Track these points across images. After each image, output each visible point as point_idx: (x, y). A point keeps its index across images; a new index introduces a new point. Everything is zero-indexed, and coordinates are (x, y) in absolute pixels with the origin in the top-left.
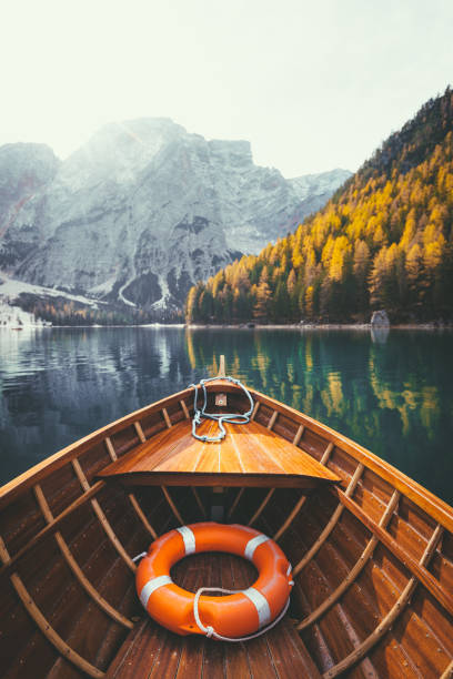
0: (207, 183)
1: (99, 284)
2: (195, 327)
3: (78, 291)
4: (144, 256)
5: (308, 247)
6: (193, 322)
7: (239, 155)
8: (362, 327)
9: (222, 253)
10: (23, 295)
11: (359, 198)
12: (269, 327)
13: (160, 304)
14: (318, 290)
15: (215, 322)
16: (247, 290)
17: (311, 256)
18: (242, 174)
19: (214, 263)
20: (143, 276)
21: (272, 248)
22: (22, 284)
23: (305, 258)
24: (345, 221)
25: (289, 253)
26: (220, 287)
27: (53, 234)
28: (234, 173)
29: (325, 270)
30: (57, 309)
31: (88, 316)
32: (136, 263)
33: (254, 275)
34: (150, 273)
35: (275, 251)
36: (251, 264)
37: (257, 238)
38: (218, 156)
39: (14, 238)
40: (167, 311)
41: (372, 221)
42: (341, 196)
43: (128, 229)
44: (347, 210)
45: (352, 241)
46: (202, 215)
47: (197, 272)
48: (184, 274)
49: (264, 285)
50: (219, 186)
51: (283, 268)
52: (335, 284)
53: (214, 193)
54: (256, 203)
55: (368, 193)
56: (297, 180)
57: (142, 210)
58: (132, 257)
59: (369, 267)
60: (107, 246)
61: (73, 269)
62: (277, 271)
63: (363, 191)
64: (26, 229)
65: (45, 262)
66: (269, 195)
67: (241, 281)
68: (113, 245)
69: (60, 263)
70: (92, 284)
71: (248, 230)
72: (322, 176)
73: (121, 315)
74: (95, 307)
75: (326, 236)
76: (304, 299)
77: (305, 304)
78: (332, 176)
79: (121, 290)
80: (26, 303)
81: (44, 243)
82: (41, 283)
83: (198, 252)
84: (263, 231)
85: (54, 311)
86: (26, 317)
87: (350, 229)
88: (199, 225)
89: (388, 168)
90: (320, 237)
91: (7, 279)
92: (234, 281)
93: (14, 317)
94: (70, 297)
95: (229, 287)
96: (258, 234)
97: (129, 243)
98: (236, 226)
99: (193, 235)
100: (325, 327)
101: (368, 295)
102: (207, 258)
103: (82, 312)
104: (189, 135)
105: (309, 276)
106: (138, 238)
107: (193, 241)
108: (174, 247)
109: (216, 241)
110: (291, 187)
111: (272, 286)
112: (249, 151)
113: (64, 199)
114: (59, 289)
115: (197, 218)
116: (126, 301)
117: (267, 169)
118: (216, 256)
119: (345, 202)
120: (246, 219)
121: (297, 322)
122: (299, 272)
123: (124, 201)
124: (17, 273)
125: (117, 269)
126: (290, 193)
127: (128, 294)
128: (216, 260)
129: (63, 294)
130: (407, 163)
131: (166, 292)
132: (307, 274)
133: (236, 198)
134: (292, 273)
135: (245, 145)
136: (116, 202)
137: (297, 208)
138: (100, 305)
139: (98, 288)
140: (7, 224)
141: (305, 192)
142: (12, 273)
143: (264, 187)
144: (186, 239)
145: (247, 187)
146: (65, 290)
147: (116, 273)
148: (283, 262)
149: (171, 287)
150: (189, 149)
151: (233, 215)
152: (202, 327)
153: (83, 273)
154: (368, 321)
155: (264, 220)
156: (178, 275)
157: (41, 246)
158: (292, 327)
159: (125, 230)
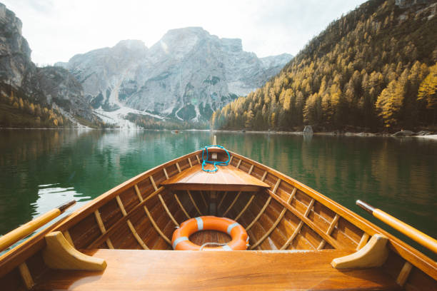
0: (219, 60)
1: (166, 109)
2: (216, 131)
3: (156, 113)
4: (188, 96)
5: (272, 93)
6: (214, 129)
7: (236, 45)
8: (299, 133)
9: (226, 95)
10: (130, 114)
11: (297, 69)
13: (196, 119)
14: (278, 115)
16: (242, 114)
17: (274, 98)
18: (237, 56)
19: (222, 100)
20: (187, 106)
21: (254, 94)
22: (129, 109)
23: (271, 99)
24: (291, 81)
25: (263, 96)
26: (229, 112)
27: (144, 84)
28: (233, 55)
29: (281, 105)
30: (146, 121)
31: (161, 125)
32: (184, 100)
33: (245, 107)
34: (191, 104)
35: (255, 95)
36: (243, 101)
38: (225, 46)
39: (125, 86)
40: (199, 123)
41: (304, 81)
42: (287, 68)
43: (180, 82)
44: (291, 75)
45: (295, 91)
46: (216, 76)
47: (214, 104)
48: (207, 105)
49: (250, 112)
50: (225, 62)
51: (260, 104)
52: (286, 112)
53: (222, 66)
54: (243, 70)
55: (302, 67)
56: (264, 59)
57: (187, 72)
58: (182, 96)
59: (303, 104)
60: (170, 90)
61: (153, 102)
62: (257, 105)
63: (299, 66)
64: (132, 82)
65: (140, 97)
66: (251, 66)
67: (239, 109)
68: (173, 90)
69: (147, 99)
70: (162, 109)
71: (239, 83)
72: (277, 57)
73: (177, 124)
74: (164, 120)
75: (281, 88)
76: (270, 119)
77: (271, 121)
78: (282, 57)
79: (177, 112)
80: (132, 118)
81: (139, 89)
82: (138, 108)
83: (215, 94)
84: (246, 84)
85: (144, 122)
86: (132, 125)
87: (293, 85)
88: (215, 81)
89: (311, 54)
90: (278, 89)
91: (122, 106)
92: (236, 109)
93: (126, 125)
94: (152, 115)
95: (233, 112)
96: (244, 86)
97: (180, 89)
98: (233, 81)
99: (212, 86)
100: (281, 133)
101: (302, 118)
102: (219, 97)
103: (158, 123)
104: (211, 36)
105: (273, 108)
106: (185, 87)
107: (212, 89)
108: (203, 92)
109: (223, 89)
110: (261, 62)
111: (254, 112)
112: (241, 44)
113: (149, 67)
114: (146, 111)
115: (214, 77)
116: (179, 118)
117: (249, 53)
118: (223, 96)
119: (290, 71)
120: (238, 78)
121: (267, 130)
122: (268, 105)
124: (127, 103)
125: (175, 101)
126: (261, 65)
127: (180, 115)
128: (223, 98)
129: (148, 114)
130: (322, 52)
131: (198, 113)
133: (232, 68)
134: (264, 106)
135: (239, 41)
136: (175, 69)
137: (264, 72)
138: (166, 120)
139: (166, 111)
140: (122, 79)
141: (268, 65)
142: (124, 103)
143: (248, 62)
144: (209, 88)
145: (240, 62)
146: (149, 112)
147: (174, 104)
148: (260, 100)
149: (201, 112)
150: (211, 43)
151: (232, 76)
152: (219, 131)
153: (158, 104)
154: (302, 130)
155: (247, 78)
156: (204, 105)
157: (138, 91)
158: (264, 132)
159: (178, 83)
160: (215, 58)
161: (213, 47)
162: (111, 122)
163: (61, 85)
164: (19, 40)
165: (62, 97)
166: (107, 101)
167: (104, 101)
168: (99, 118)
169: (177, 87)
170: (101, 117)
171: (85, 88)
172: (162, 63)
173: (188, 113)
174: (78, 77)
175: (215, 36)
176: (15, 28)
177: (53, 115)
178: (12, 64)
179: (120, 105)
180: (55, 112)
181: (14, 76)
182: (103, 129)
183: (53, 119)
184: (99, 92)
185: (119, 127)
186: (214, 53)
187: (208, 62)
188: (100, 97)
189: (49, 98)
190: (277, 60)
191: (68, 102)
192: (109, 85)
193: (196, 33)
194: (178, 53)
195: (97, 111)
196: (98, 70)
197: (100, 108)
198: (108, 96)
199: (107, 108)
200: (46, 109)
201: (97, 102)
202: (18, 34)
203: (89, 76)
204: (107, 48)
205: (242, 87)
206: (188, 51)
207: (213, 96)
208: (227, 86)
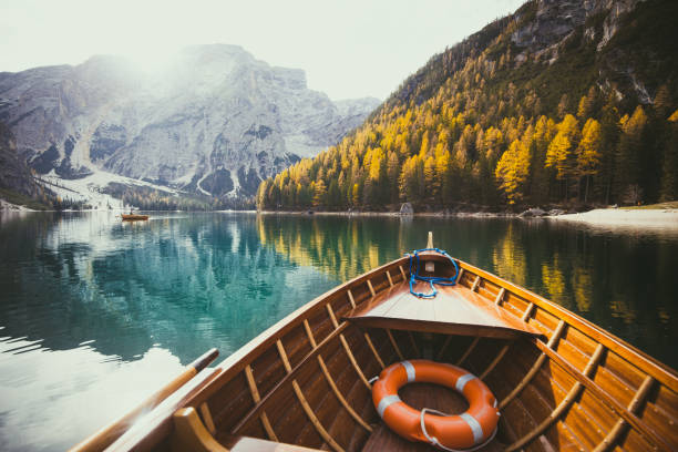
0: (270, 100)
1: (180, 176)
2: (265, 213)
3: (162, 182)
4: (219, 155)
5: (353, 154)
6: (263, 209)
7: (297, 80)
8: (394, 214)
9: (283, 155)
10: (111, 184)
13: (233, 194)
14: (362, 187)
15: (281, 209)
16: (308, 185)
17: (356, 161)
18: (298, 95)
19: (276, 163)
20: (218, 171)
21: (325, 154)
22: (110, 175)
23: (351, 162)
24: (379, 136)
25: (339, 158)
26: (286, 181)
27: (138, 133)
28: (292, 94)
29: (366, 172)
30: (144, 197)
31: (171, 203)
32: (212, 161)
33: (313, 173)
34: (223, 169)
35: (328, 156)
36: (309, 165)
38: (279, 79)
39: (103, 135)
40: (238, 200)
41: (399, 138)
42: (374, 117)
43: (206, 132)
44: (380, 128)
45: (386, 152)
46: (266, 124)
47: (262, 169)
49: (321, 182)
50: (279, 103)
51: (334, 170)
52: (374, 182)
53: (275, 110)
54: (308, 117)
55: (395, 117)
57: (217, 117)
58: (208, 155)
59: (399, 171)
60: (187, 145)
61: (156, 164)
62: (330, 171)
63: (390, 115)
64: (114, 128)
65: (132, 157)
66: (321, 111)
67: (302, 178)
68: (192, 144)
69: (145, 158)
70: (173, 177)
71: (303, 138)
72: (359, 101)
73: (200, 203)
74: (177, 195)
75: (366, 147)
76: (351, 193)
77: (352, 197)
78: (366, 102)
79: (200, 181)
80: (115, 191)
81: (130, 141)
82: (128, 174)
83: (263, 154)
84: (314, 140)
85: (141, 198)
86: (116, 203)
87: (383, 143)
88: (264, 132)
90: (361, 148)
91: (96, 170)
92: (298, 178)
93: (104, 203)
94: (154, 186)
95: (293, 182)
96: (311, 142)
97: (205, 144)
98: (294, 135)
99: (259, 140)
100: (367, 214)
101: (398, 191)
102: (271, 159)
103: (166, 200)
104: (256, 61)
105: (354, 176)
106: (213, 140)
107: (259, 145)
108: (244, 149)
109: (278, 146)
110: (335, 107)
111: (327, 183)
114: (145, 180)
115: (262, 127)
116: (203, 191)
117: (317, 93)
118: (277, 158)
119: (378, 122)
120: (301, 129)
121: (346, 210)
122: (347, 172)
123: (201, 110)
124: (106, 165)
125: (195, 164)
126: (336, 111)
127: (205, 185)
128: (278, 161)
129: (148, 184)
130: (421, 97)
131: (237, 184)
132: (353, 174)
133: (292, 113)
134: (342, 173)
135: (301, 73)
136: (195, 110)
137: (340, 123)
138: (181, 194)
139: (179, 180)
140: (97, 123)
141: (345, 112)
142: (101, 165)
143: (315, 106)
144: (254, 143)
145: (301, 105)
146: (150, 181)
147: (194, 168)
148: (334, 165)
149: (241, 181)
150: (256, 72)
151: (290, 127)
152: (272, 213)
153: (165, 167)
154: (397, 210)
155: (314, 131)
156: (247, 171)
157: (128, 144)
158: (342, 214)
159: (202, 134)
160: (262, 97)
161: (260, 79)
162: (75, 198)
166: (67, 159)
167: (61, 160)
168: (50, 190)
169: (200, 139)
170: (54, 189)
173: (220, 183)
175: (261, 62)
179: (92, 167)
182: (57, 210)
185: (91, 207)
186: (261, 90)
187: (253, 102)
188: (53, 153)
190: (359, 106)
193: (232, 54)
196: (47, 105)
197: (53, 171)
198: (68, 152)
199: (67, 172)
201: (46, 162)
203: (27, 114)
207: (261, 156)
208: (284, 141)
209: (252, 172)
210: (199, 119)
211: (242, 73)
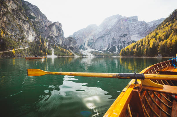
0: (127, 26)
3: (100, 50)
4: (113, 43)
6: (121, 56)
7: (135, 19)
8: (156, 57)
9: (130, 41)
10: (91, 51)
12: (137, 57)
13: (116, 52)
14: (147, 50)
16: (132, 50)
17: (147, 43)
18: (135, 23)
19: (128, 43)
20: (113, 47)
22: (91, 49)
26: (127, 49)
27: (96, 40)
28: (133, 23)
32: (111, 45)
33: (134, 47)
36: (134, 44)
37: (139, 37)
38: (129, 20)
39: (90, 41)
40: (117, 54)
43: (110, 38)
46: (126, 33)
47: (124, 46)
49: (136, 49)
50: (130, 27)
52: (151, 48)
53: (128, 29)
54: (139, 29)
56: (150, 23)
57: (113, 33)
58: (110, 43)
61: (99, 46)
62: (139, 46)
63: (164, 26)
64: (92, 39)
65: (95, 45)
66: (142, 27)
68: (107, 40)
69: (97, 45)
70: (103, 49)
71: (137, 35)
72: (157, 21)
73: (108, 54)
74: (103, 53)
77: (144, 53)
79: (108, 49)
80: (92, 52)
82: (94, 49)
83: (124, 41)
84: (140, 35)
85: (96, 54)
86: (92, 55)
88: (125, 35)
93: (90, 55)
94: (99, 51)
95: (129, 49)
96: (139, 36)
97: (110, 40)
98: (134, 35)
99: (123, 38)
100: (148, 57)
102: (126, 42)
103: (101, 54)
106: (112, 39)
108: (119, 41)
109: (129, 39)
110: (148, 25)
111: (138, 49)
112: (137, 18)
113: (98, 33)
117: (142, 21)
120: (136, 33)
121: (143, 56)
125: (107, 45)
126: (148, 26)
127: (109, 51)
129: (97, 51)
131: (117, 50)
133: (134, 29)
134: (142, 46)
135: (136, 17)
136: (108, 33)
137: (150, 29)
139: (104, 49)
140: (89, 39)
141: (152, 25)
142: (89, 47)
143: (141, 25)
144: (122, 39)
145: (136, 26)
147: (107, 46)
148: (141, 44)
150: (123, 20)
151: (133, 33)
152: (123, 57)
153: (101, 47)
155: (141, 33)
156: (120, 46)
157: (94, 42)
158: (141, 57)
159: (109, 38)
160: (125, 26)
161: (124, 21)
162: (85, 54)
163: (71, 43)
164: (61, 31)
165: (71, 46)
166: (84, 46)
167: (83, 47)
168: (81, 53)
169: (109, 40)
170: (82, 52)
171: (77, 43)
172: (103, 31)
173: (113, 50)
174: (75, 39)
175: (124, 17)
176: (61, 28)
177: (69, 52)
178: (60, 38)
179: (88, 48)
180: (70, 51)
181: (60, 41)
182: (83, 56)
183: (69, 54)
184: (81, 44)
185: (87, 56)
186: (124, 24)
187: (121, 28)
189: (68, 47)
191: (73, 48)
192: (85, 41)
193: (117, 17)
194: (109, 26)
195: (81, 50)
196: (81, 37)
197: (82, 49)
198: (84, 45)
199: (84, 49)
200: (68, 51)
201: (81, 47)
202: (61, 29)
203: (78, 39)
204: (84, 29)
205: (138, 37)
206: (113, 25)
207: (124, 42)
208: (130, 37)
209: (121, 46)
210: (108, 35)
211: (119, 21)
